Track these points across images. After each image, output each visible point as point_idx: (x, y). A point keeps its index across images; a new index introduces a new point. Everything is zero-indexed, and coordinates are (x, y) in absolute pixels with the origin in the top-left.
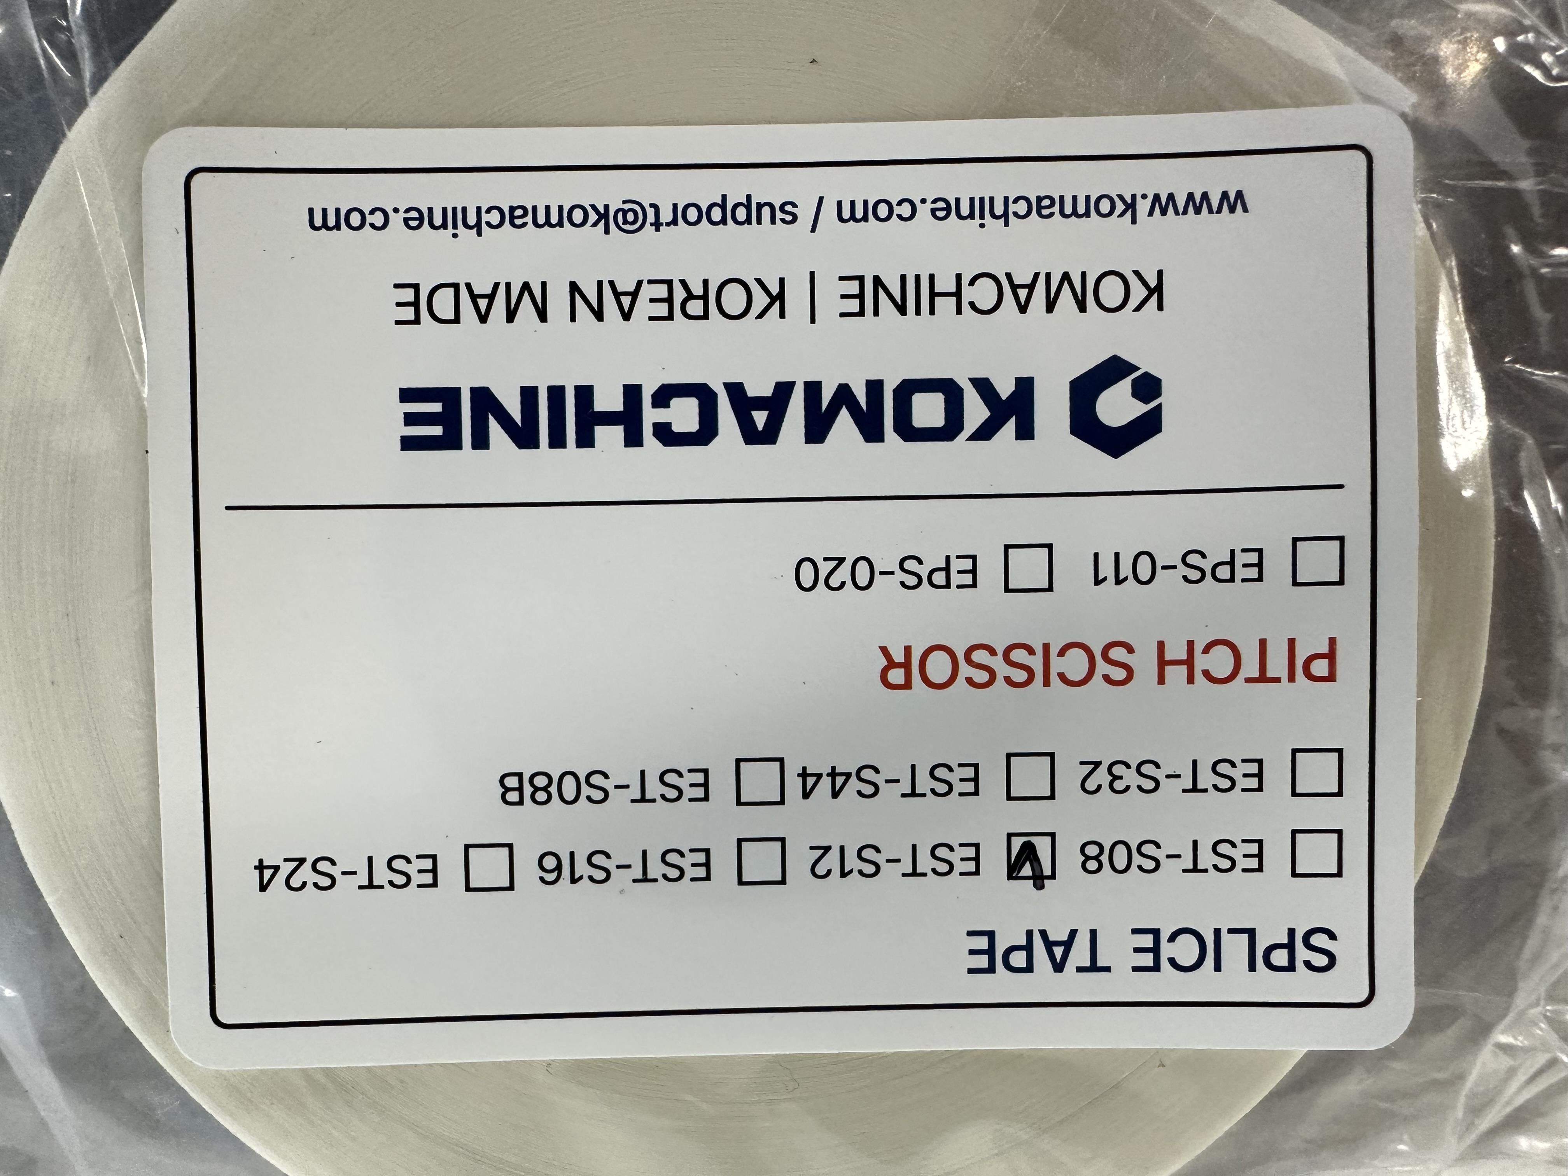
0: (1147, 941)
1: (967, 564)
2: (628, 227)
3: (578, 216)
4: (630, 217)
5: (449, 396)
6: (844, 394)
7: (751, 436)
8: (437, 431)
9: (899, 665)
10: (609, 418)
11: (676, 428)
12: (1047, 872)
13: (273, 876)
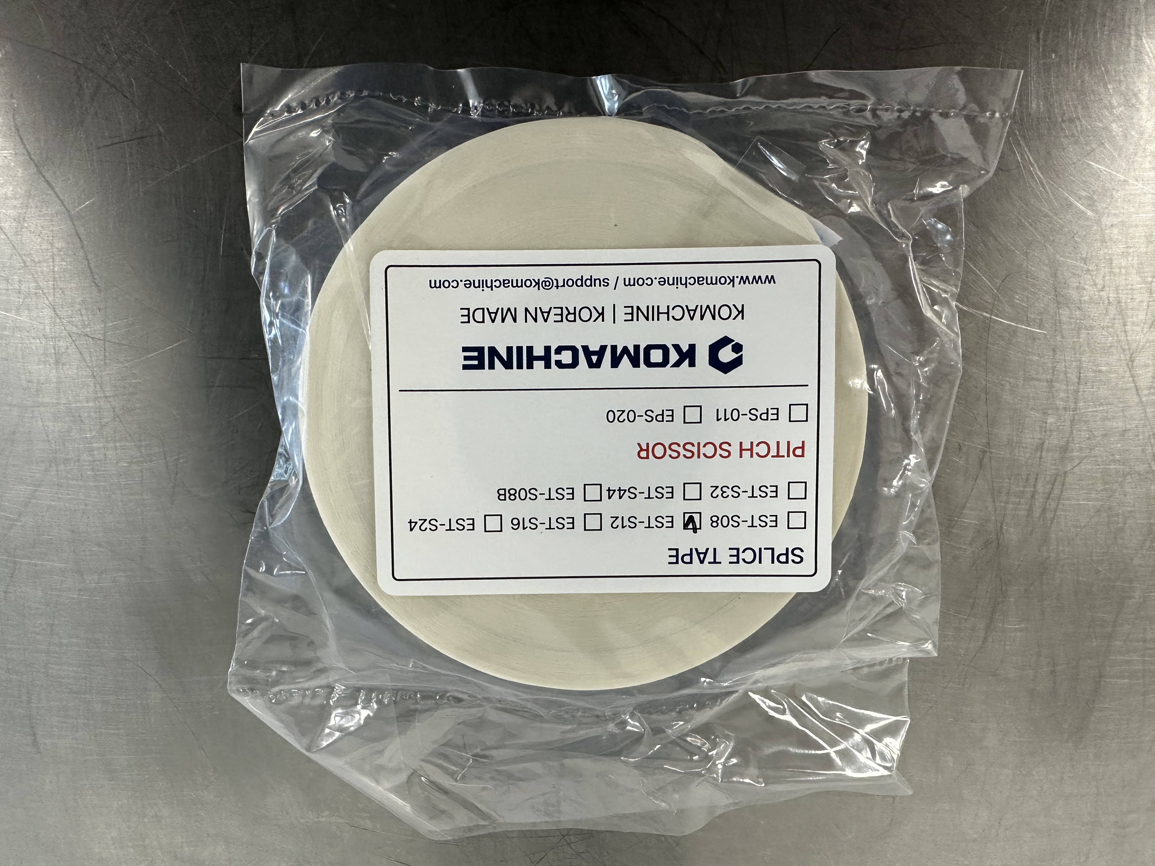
0: (735, 552)
1: (670, 413)
2: (547, 288)
3: (528, 283)
4: (547, 284)
5: (480, 350)
6: (625, 350)
7: (591, 365)
8: (476, 362)
9: (645, 450)
10: (539, 358)
11: (563, 362)
12: (698, 527)
13: (415, 526)
